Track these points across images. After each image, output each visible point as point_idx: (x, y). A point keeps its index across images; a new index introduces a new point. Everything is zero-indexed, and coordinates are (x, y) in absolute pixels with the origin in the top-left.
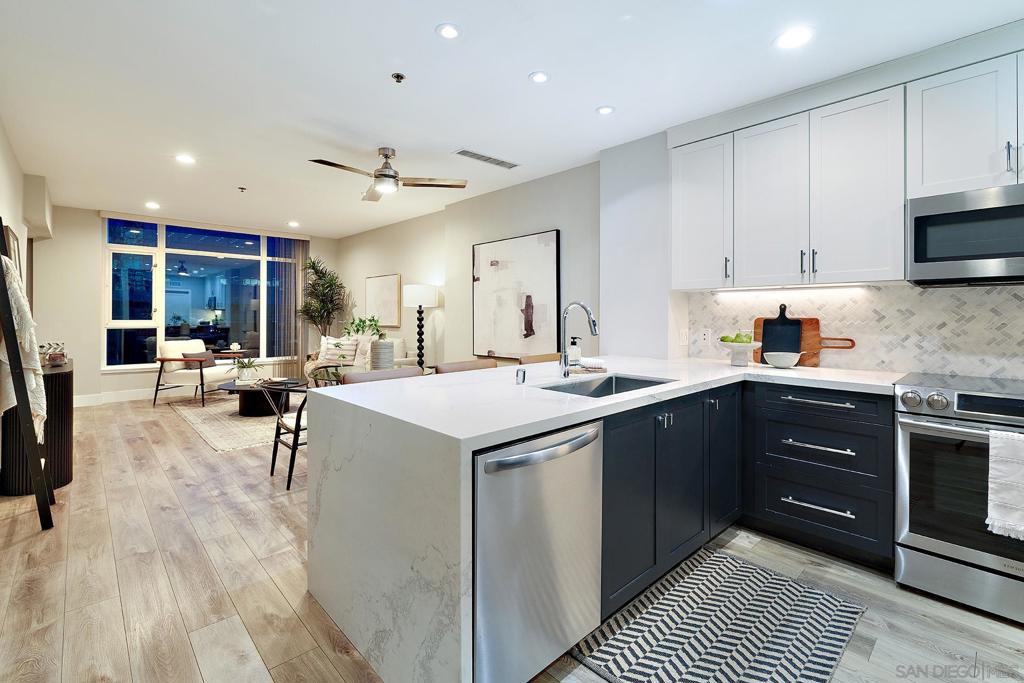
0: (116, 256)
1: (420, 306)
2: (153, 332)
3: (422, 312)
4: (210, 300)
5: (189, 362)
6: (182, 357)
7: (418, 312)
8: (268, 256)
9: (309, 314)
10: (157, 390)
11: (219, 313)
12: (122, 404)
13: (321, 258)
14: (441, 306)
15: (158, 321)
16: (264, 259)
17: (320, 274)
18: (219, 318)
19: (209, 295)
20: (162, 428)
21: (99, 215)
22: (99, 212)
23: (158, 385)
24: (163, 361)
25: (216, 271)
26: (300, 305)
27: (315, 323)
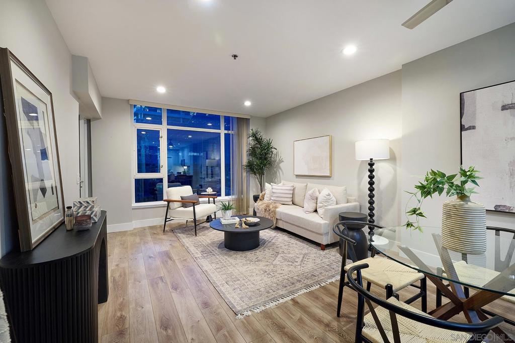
0: (139, 131)
1: (371, 159)
2: (161, 180)
3: (373, 164)
4: (182, 160)
5: (185, 203)
6: (180, 199)
7: (369, 164)
8: (225, 130)
9: (251, 168)
10: (166, 221)
11: (185, 167)
12: (144, 229)
13: (259, 130)
14: (393, 158)
15: (163, 174)
16: (222, 132)
17: (258, 140)
18: (186, 171)
19: (181, 158)
20: (174, 261)
21: (128, 103)
22: (128, 100)
23: (166, 218)
24: (169, 202)
25: (184, 145)
26: (245, 161)
27: (255, 174)
